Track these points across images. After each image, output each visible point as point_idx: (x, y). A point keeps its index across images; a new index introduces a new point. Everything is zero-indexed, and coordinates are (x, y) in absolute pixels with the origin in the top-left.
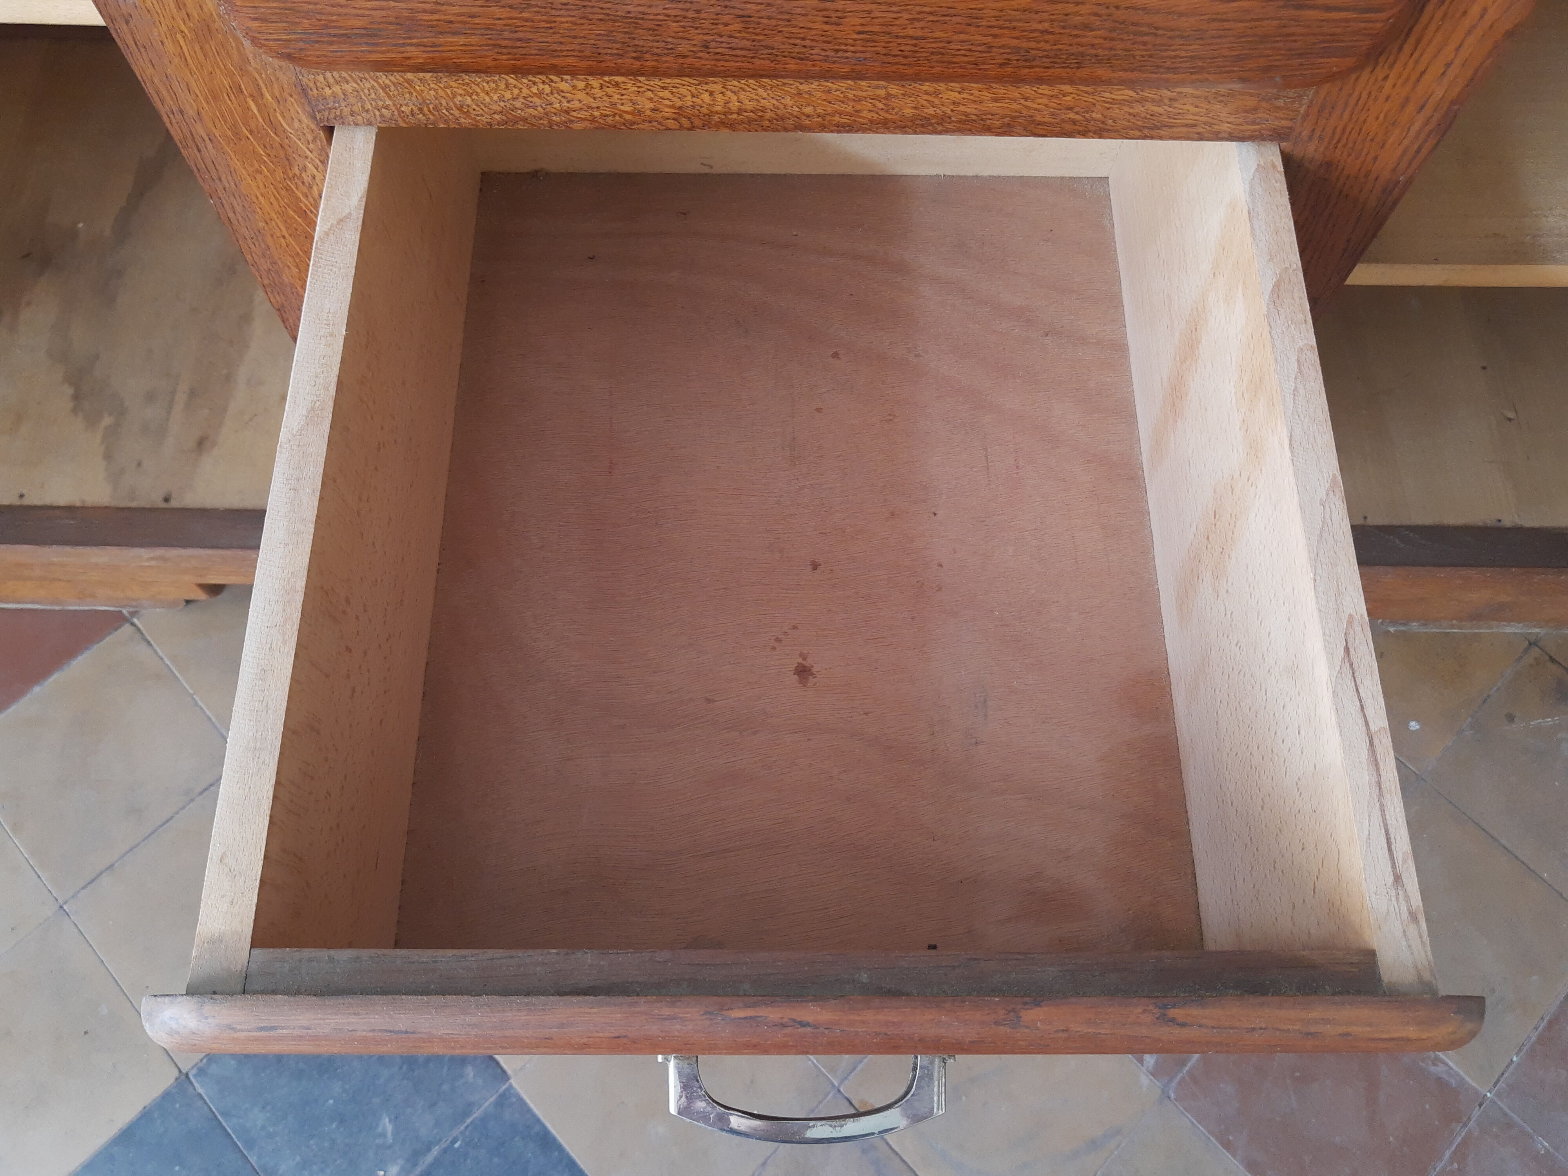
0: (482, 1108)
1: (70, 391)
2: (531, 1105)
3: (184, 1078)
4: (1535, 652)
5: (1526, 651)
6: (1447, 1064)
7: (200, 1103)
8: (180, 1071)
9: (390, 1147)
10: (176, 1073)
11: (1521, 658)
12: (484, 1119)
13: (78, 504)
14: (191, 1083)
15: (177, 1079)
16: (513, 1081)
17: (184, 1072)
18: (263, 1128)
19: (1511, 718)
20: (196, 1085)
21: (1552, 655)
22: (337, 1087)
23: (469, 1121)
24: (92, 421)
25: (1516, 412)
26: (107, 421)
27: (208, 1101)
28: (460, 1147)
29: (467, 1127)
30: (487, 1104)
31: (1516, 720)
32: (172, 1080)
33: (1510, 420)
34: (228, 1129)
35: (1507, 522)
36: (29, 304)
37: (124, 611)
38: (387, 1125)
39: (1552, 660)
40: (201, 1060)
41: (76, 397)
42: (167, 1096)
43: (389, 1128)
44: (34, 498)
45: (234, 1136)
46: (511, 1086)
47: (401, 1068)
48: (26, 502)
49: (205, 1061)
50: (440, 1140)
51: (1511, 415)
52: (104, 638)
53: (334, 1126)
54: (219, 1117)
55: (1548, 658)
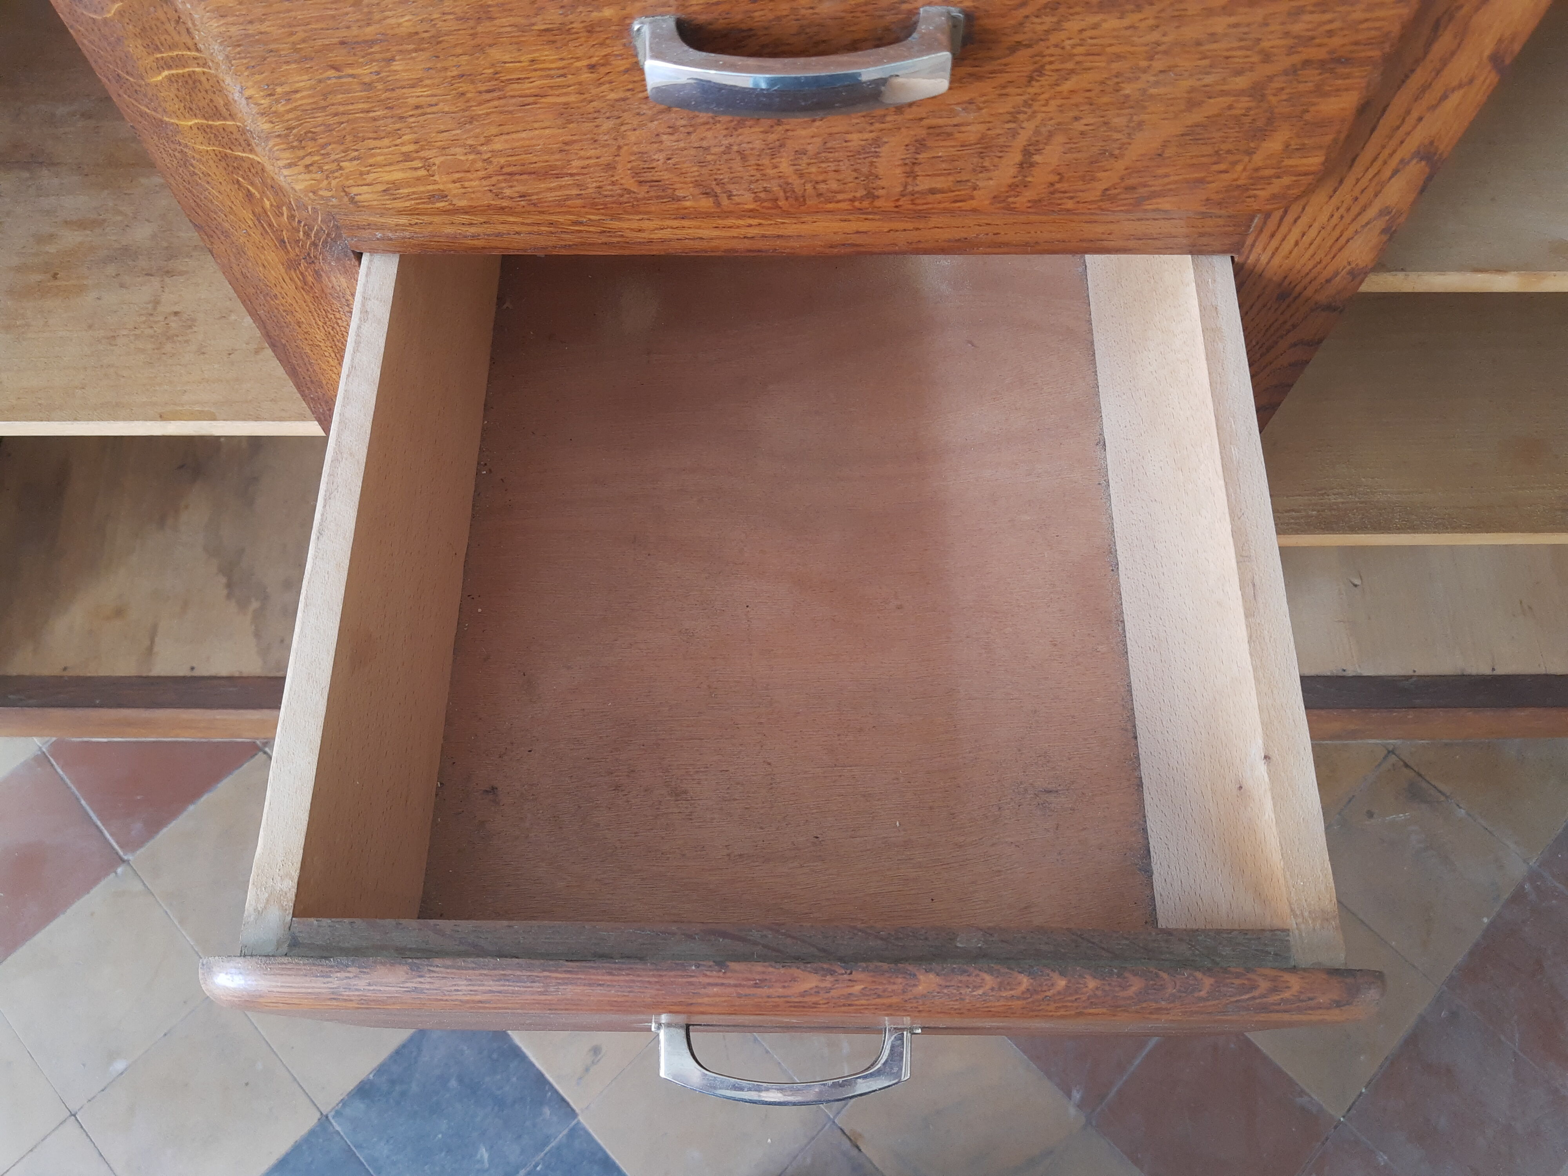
0: (558, 1139)
1: (224, 580)
2: (596, 1137)
3: (324, 1119)
4: (1393, 759)
5: (1385, 758)
6: (1310, 1096)
7: (337, 1138)
8: (322, 1114)
9: (487, 1170)
10: (318, 1115)
11: (1379, 765)
12: (558, 1148)
13: (237, 674)
14: (331, 1123)
15: (319, 1120)
16: (581, 1118)
17: (324, 1114)
18: (388, 1157)
19: (1370, 815)
20: (334, 1124)
21: (1407, 761)
22: (444, 1125)
23: (547, 1149)
24: (242, 605)
25: (1361, 579)
26: (255, 605)
27: (344, 1136)
28: (541, 1169)
29: (546, 1154)
30: (561, 1136)
31: (1375, 816)
32: (315, 1121)
33: (1356, 586)
34: (361, 1159)
35: (1350, 673)
36: (187, 507)
37: (258, 742)
38: (484, 1153)
39: (1406, 766)
40: (337, 1105)
41: (229, 585)
42: (312, 1133)
43: (486, 1156)
44: (203, 670)
45: (365, 1163)
46: (579, 1123)
47: (493, 1109)
48: (196, 673)
49: (341, 1105)
50: (526, 1165)
51: (1357, 581)
52: (243, 765)
53: (443, 1154)
54: (354, 1149)
55: (1402, 763)
